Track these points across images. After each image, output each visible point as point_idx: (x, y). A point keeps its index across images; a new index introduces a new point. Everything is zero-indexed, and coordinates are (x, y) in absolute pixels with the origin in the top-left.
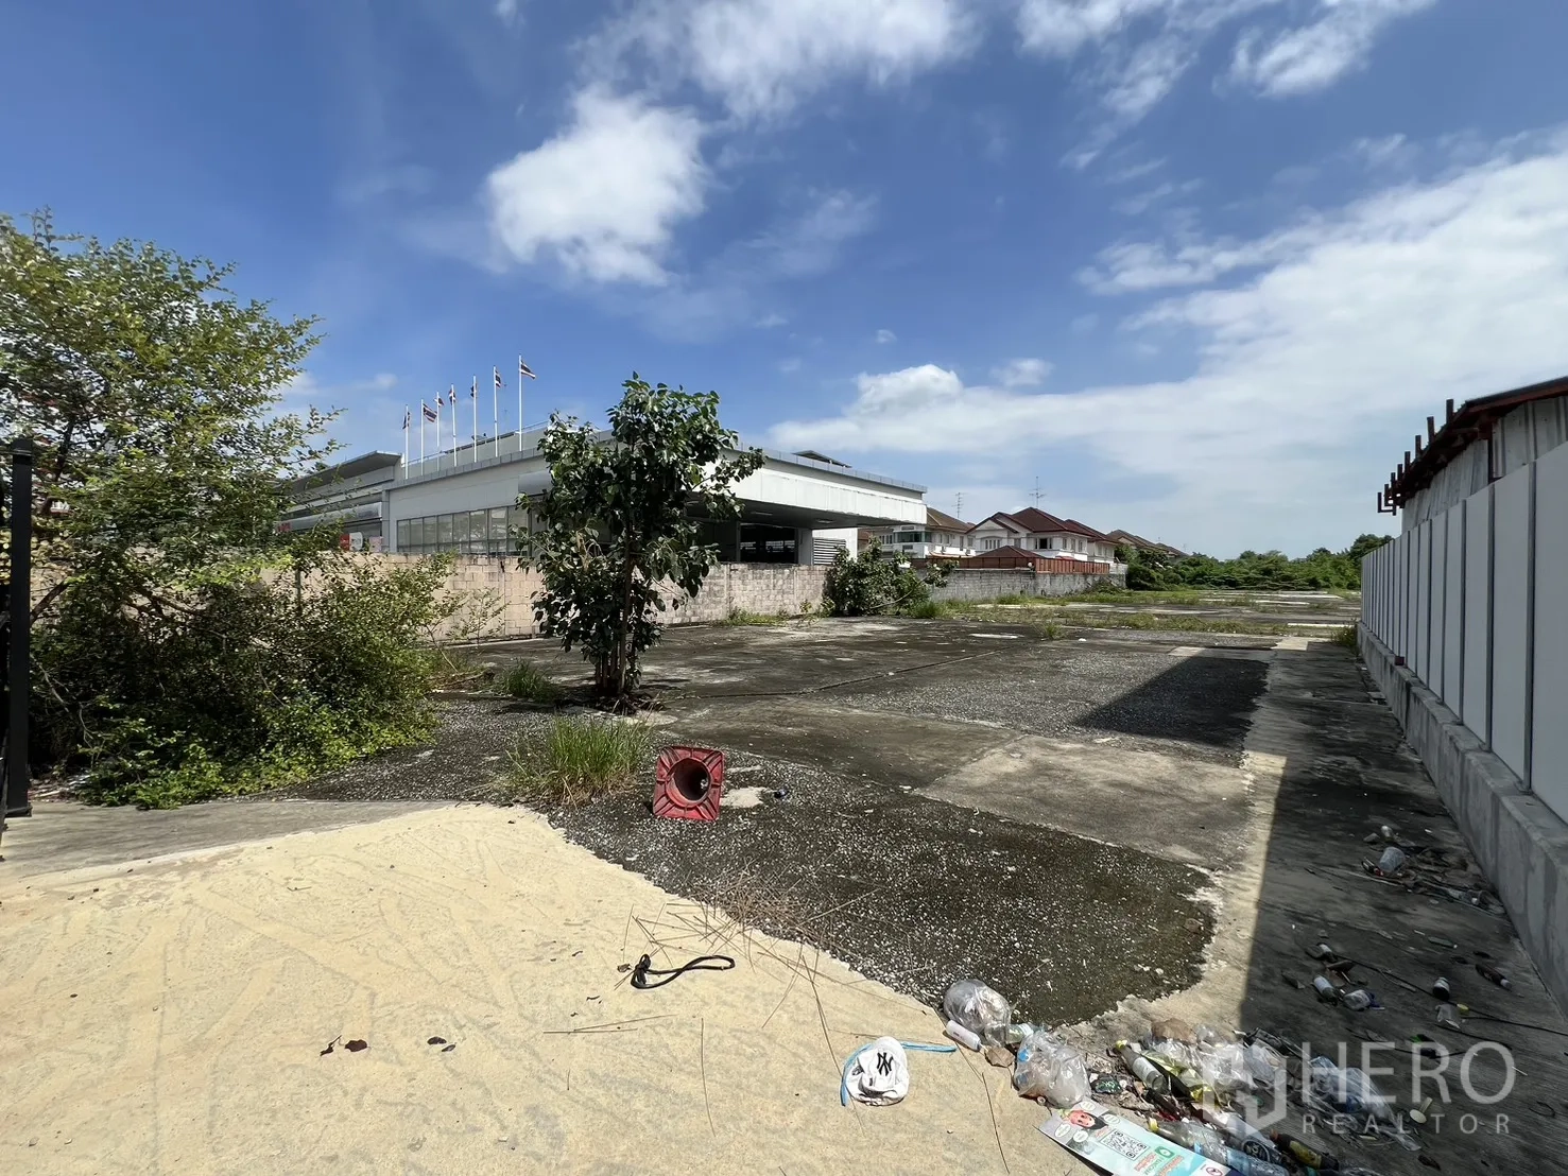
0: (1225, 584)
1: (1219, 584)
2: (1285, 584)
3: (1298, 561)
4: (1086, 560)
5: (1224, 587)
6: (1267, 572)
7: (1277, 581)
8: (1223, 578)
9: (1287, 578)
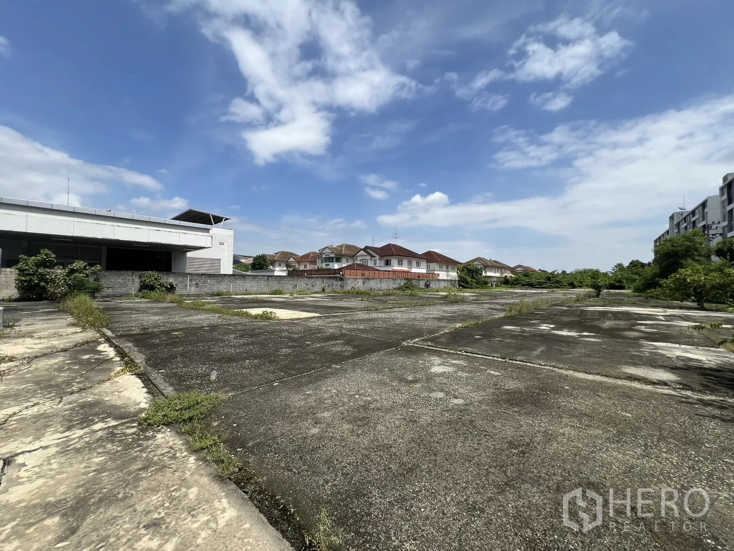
0: (528, 285)
1: (523, 285)
2: (556, 285)
3: (571, 273)
4: (425, 272)
5: (526, 287)
6: (549, 279)
7: (552, 283)
8: (526, 282)
9: (557, 282)
